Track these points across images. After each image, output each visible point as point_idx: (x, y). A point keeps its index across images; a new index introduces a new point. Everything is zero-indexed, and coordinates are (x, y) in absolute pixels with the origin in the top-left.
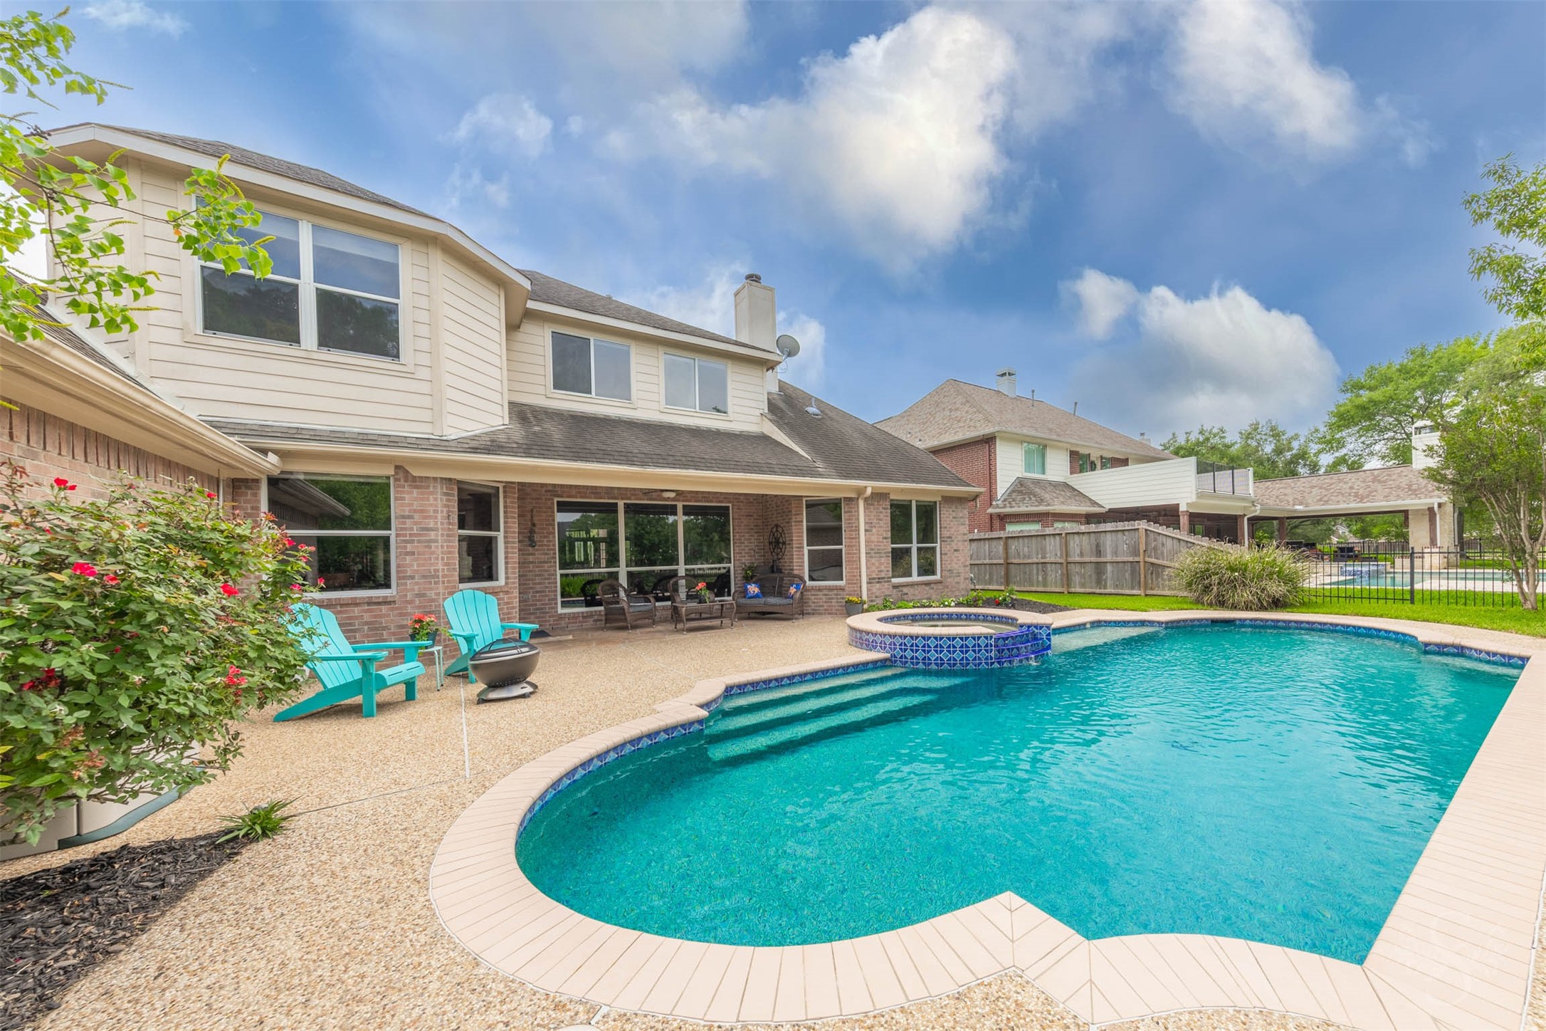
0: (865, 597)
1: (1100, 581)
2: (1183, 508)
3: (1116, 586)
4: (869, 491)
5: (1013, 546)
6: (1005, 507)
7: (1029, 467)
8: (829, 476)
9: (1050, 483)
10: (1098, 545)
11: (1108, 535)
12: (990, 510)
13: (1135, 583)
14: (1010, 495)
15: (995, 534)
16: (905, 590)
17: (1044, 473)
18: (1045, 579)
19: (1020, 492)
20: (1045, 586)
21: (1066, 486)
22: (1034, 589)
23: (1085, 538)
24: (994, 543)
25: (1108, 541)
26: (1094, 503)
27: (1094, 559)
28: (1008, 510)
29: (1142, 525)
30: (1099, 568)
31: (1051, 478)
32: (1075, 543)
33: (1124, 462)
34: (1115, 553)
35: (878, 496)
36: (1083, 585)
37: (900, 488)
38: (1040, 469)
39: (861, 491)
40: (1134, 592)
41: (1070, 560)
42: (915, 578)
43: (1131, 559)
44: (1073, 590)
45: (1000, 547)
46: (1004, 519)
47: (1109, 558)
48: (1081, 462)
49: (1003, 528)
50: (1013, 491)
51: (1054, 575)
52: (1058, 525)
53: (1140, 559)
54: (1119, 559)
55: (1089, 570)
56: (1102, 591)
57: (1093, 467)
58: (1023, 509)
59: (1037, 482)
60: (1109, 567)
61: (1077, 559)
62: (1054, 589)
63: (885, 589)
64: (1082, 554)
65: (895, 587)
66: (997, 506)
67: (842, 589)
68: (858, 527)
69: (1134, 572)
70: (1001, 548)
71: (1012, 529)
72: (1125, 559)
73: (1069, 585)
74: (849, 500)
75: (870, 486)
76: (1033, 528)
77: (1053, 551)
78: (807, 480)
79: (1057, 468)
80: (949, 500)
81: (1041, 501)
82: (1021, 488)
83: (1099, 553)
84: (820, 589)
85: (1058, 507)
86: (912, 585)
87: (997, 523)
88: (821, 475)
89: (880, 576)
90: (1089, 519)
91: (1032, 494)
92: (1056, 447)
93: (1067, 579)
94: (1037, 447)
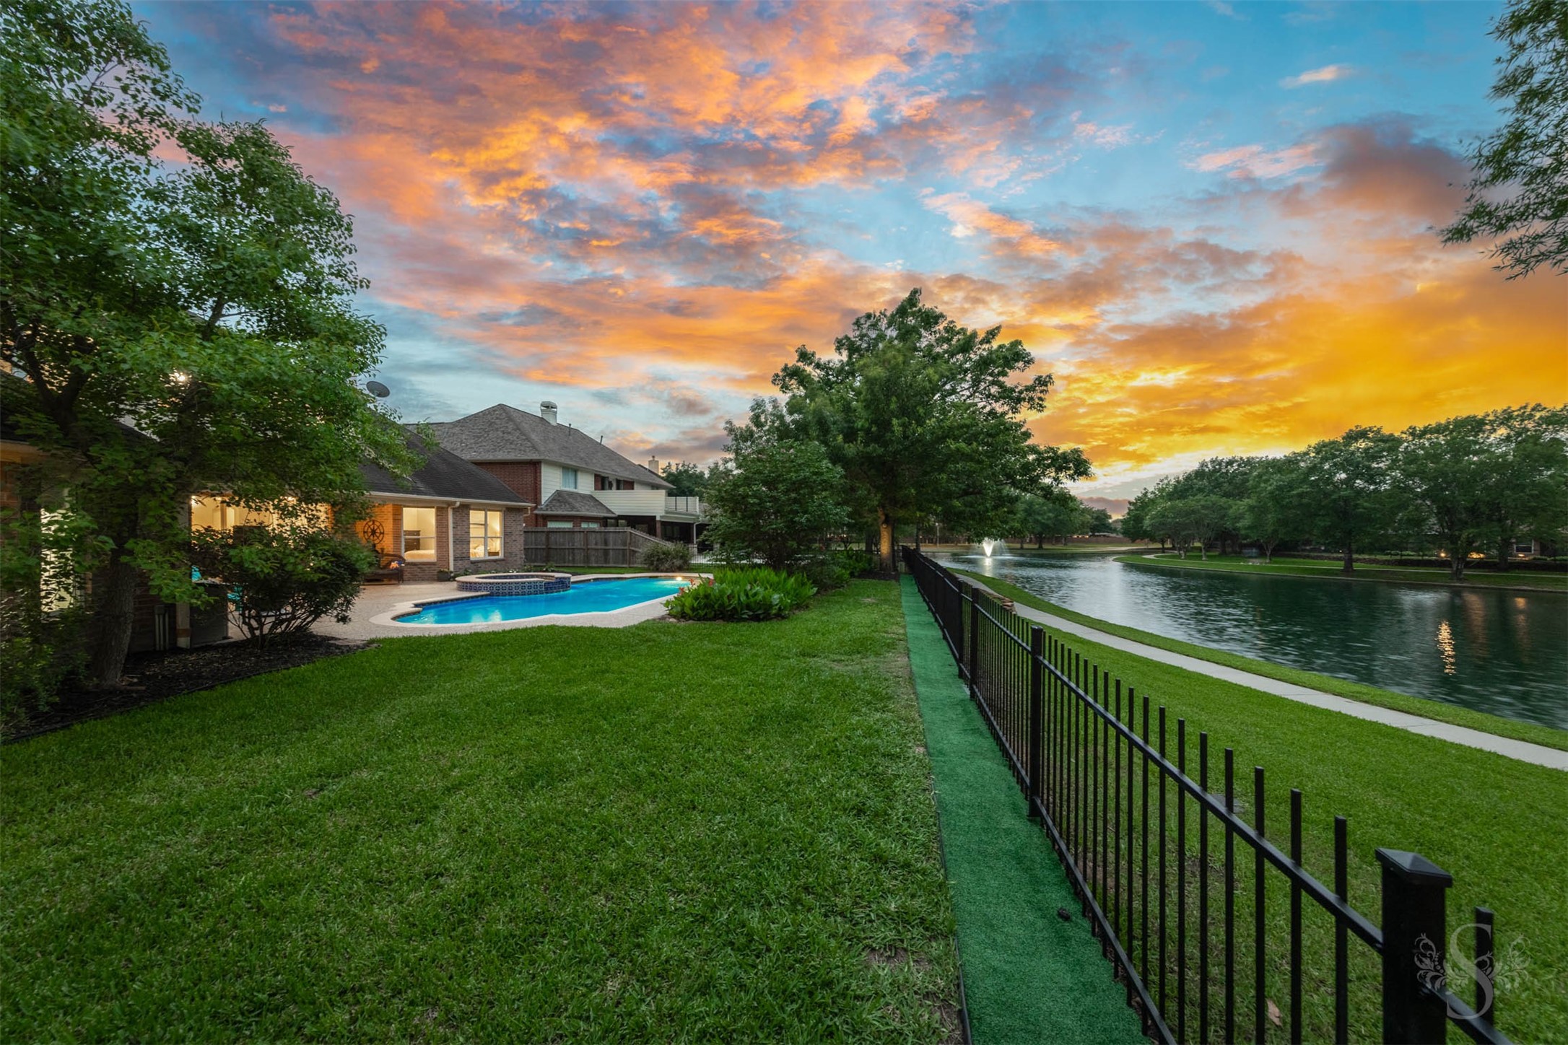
1: (606, 561)
2: (658, 519)
3: (614, 562)
4: (457, 504)
5: (553, 537)
6: (546, 510)
7: (565, 484)
8: (430, 494)
9: (580, 495)
10: (606, 540)
11: (612, 534)
12: (538, 512)
13: (624, 561)
14: (550, 502)
15: (540, 529)
17: (577, 488)
18: (574, 558)
19: (558, 500)
20: (572, 564)
21: (591, 497)
22: (565, 565)
23: (598, 534)
24: (539, 534)
25: (611, 537)
26: (609, 511)
27: (603, 548)
28: (549, 512)
29: (628, 528)
30: (606, 552)
31: (581, 492)
32: (592, 538)
33: (630, 485)
34: (615, 544)
35: (463, 506)
36: (595, 564)
38: (573, 485)
39: (450, 504)
40: (624, 565)
41: (588, 547)
42: (486, 557)
43: (622, 548)
44: (590, 565)
45: (543, 538)
46: (547, 518)
47: (611, 547)
48: (602, 482)
49: (545, 525)
50: (553, 500)
51: (579, 556)
52: (584, 525)
53: (627, 548)
54: (615, 547)
55: (601, 554)
56: (607, 565)
57: (610, 487)
58: (560, 512)
59: (571, 494)
60: (611, 551)
61: (594, 547)
62: (579, 565)
63: (466, 564)
64: (596, 544)
65: (473, 563)
66: (543, 510)
67: (435, 564)
68: (447, 525)
69: (624, 555)
71: (552, 525)
73: (588, 562)
74: (443, 508)
75: (458, 501)
76: (568, 525)
77: (578, 542)
78: (414, 496)
79: (585, 485)
80: (511, 510)
81: (573, 508)
82: (559, 497)
83: (606, 543)
84: (415, 564)
85: (584, 513)
86: (484, 561)
87: (541, 521)
88: (423, 493)
89: (463, 556)
90: (604, 521)
91: (566, 502)
92: (586, 471)
93: (587, 559)
94: (572, 470)
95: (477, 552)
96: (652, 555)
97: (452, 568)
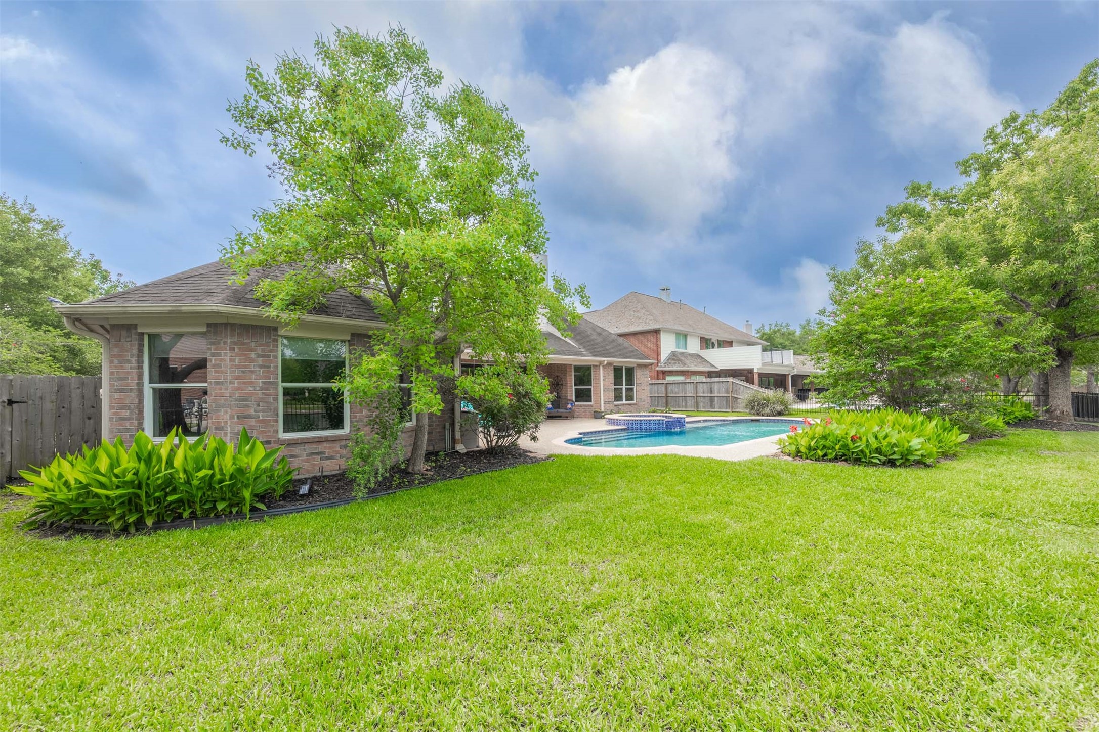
0: (603, 410)
1: (712, 406)
2: (756, 371)
3: (719, 408)
4: (606, 362)
5: (670, 387)
6: (665, 367)
7: (678, 346)
8: (588, 356)
9: (689, 354)
10: (711, 389)
11: (716, 384)
12: (657, 369)
13: (727, 406)
14: (668, 360)
15: (660, 381)
16: (620, 407)
17: (686, 349)
18: (686, 405)
19: (673, 359)
20: (685, 407)
21: (698, 356)
22: (679, 408)
23: (705, 384)
24: (660, 386)
25: (716, 387)
26: (713, 366)
27: (709, 395)
28: (667, 369)
29: (731, 379)
30: (712, 399)
31: (689, 352)
32: (700, 387)
33: (730, 344)
34: (719, 392)
35: (609, 364)
36: (704, 407)
37: (618, 361)
38: (684, 347)
39: (601, 363)
40: (727, 410)
41: (697, 395)
42: (624, 402)
43: (725, 395)
44: (699, 409)
45: (663, 388)
46: (665, 373)
47: (716, 394)
48: (706, 343)
49: (664, 378)
50: (670, 359)
51: (691, 402)
52: (693, 377)
53: (730, 395)
54: (721, 395)
55: (707, 400)
56: (714, 411)
57: (713, 346)
58: (675, 368)
59: (682, 354)
60: (716, 398)
61: (702, 395)
62: (689, 409)
63: (611, 406)
64: (703, 393)
65: (616, 406)
66: (661, 366)
67: (592, 406)
68: (600, 378)
69: (727, 401)
71: (669, 379)
72: (723, 395)
73: (697, 408)
74: (596, 366)
75: (606, 360)
76: (680, 379)
77: (690, 391)
78: (580, 358)
79: (693, 346)
80: (640, 366)
81: (684, 365)
82: (674, 357)
83: (711, 392)
84: (581, 406)
85: (693, 368)
86: (623, 405)
87: (661, 375)
88: (584, 356)
89: (609, 400)
90: (710, 374)
91: (679, 360)
92: (693, 335)
93: (697, 405)
94: (682, 336)
96: (753, 401)
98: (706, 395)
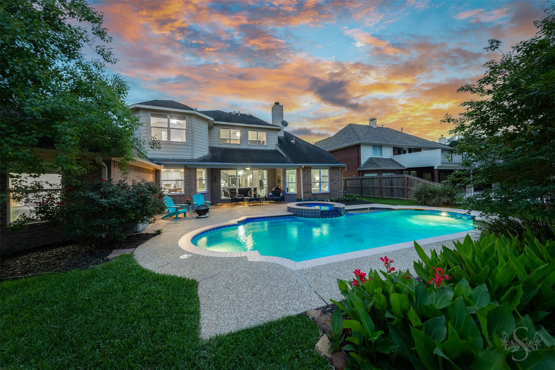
1: (392, 195)
2: (436, 168)
3: (398, 196)
4: (303, 167)
5: (364, 182)
6: (364, 168)
7: (375, 154)
8: (291, 163)
9: (384, 159)
10: (391, 182)
11: (395, 179)
12: (358, 169)
14: (366, 164)
15: (360, 177)
17: (381, 155)
18: (374, 193)
19: (370, 163)
20: (374, 195)
21: (391, 160)
22: (370, 196)
23: (387, 179)
24: (358, 180)
25: (395, 181)
26: (401, 166)
27: (390, 187)
29: (406, 175)
30: (392, 190)
31: (384, 157)
32: (384, 181)
33: (418, 150)
34: (397, 185)
36: (386, 195)
38: (380, 154)
39: (300, 167)
40: (404, 198)
41: (382, 187)
43: (402, 187)
44: (383, 197)
46: (364, 172)
47: (395, 187)
48: (398, 151)
49: (363, 175)
50: (367, 162)
51: (377, 191)
52: (385, 174)
53: (405, 187)
54: (399, 187)
55: (389, 190)
56: (393, 198)
57: (405, 153)
58: (371, 168)
59: (378, 159)
60: (395, 190)
61: (384, 186)
62: (377, 196)
63: (309, 195)
64: (386, 185)
65: (313, 194)
66: (361, 168)
67: (296, 195)
68: (300, 177)
69: (404, 192)
70: (359, 182)
72: (401, 187)
73: (381, 195)
76: (375, 175)
77: (376, 184)
79: (387, 153)
80: (333, 168)
81: (378, 166)
82: (371, 161)
83: (392, 184)
84: (290, 195)
85: (384, 168)
86: (319, 194)
87: (361, 173)
88: (288, 163)
89: (308, 191)
90: (398, 172)
91: (375, 163)
92: (387, 146)
93: (381, 193)
94: (378, 146)
95: (315, 189)
97: (302, 197)
98: (388, 187)
